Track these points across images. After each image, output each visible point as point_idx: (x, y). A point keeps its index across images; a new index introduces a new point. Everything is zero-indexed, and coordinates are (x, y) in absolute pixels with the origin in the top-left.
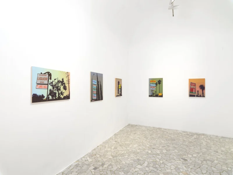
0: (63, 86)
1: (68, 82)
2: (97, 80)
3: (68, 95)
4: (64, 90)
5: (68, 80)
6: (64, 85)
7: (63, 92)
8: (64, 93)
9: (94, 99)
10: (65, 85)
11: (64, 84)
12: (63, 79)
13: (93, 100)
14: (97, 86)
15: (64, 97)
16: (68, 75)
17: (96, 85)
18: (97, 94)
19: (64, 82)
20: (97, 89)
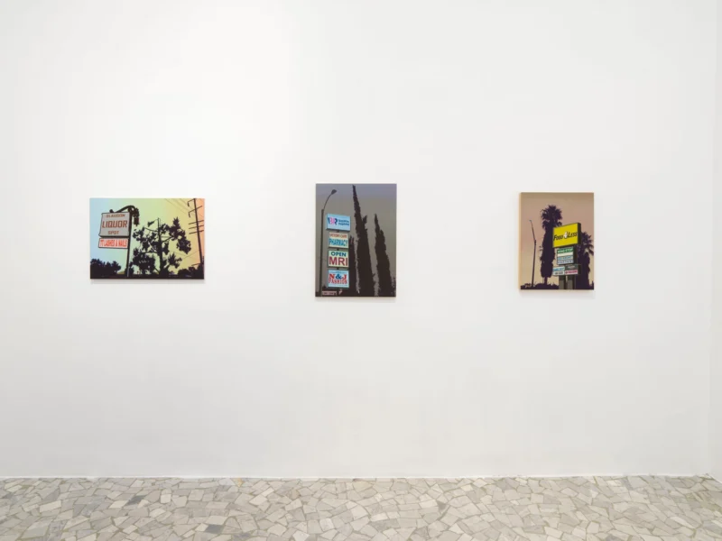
0: (176, 241)
1: (198, 227)
2: (358, 215)
3: (196, 267)
4: (183, 252)
5: (197, 222)
6: (180, 237)
7: (177, 258)
8: (180, 259)
9: (337, 289)
10: (184, 238)
11: (183, 234)
12: (176, 222)
13: (328, 293)
14: (356, 238)
15: (180, 272)
16: (196, 207)
17: (348, 232)
18: (351, 269)
19: (179, 228)
20: (351, 249)
